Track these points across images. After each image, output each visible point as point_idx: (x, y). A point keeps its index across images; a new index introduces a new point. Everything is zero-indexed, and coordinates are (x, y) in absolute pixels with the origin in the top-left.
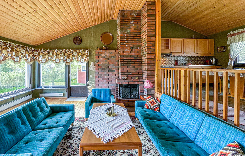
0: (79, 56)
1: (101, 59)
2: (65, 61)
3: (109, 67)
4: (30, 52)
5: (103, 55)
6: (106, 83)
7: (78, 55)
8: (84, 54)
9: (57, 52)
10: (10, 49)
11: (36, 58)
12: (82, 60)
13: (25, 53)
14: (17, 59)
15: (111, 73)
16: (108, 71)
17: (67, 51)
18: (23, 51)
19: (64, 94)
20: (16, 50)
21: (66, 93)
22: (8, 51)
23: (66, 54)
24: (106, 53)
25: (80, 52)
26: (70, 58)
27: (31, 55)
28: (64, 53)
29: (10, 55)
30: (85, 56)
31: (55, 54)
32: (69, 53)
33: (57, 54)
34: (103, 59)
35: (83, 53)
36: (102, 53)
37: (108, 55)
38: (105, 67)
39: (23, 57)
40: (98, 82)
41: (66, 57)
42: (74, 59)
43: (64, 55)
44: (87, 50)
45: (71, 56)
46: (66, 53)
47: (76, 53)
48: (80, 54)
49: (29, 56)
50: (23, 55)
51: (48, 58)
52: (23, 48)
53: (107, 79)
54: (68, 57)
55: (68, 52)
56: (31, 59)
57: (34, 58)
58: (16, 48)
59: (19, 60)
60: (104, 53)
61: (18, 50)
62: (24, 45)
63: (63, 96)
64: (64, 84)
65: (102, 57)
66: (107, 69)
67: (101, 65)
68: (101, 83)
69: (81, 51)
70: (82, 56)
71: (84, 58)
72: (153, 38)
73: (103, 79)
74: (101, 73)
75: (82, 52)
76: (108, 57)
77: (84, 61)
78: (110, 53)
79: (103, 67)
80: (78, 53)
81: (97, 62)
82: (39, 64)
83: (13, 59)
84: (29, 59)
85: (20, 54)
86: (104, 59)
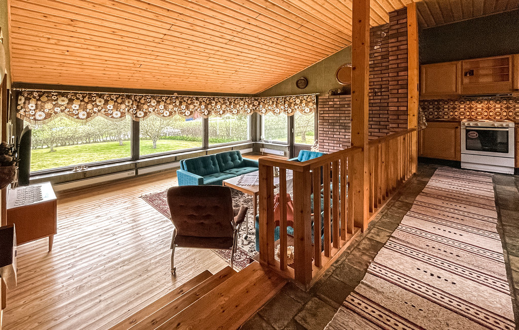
0: (304, 104)
1: (327, 109)
2: (285, 111)
3: (341, 121)
4: (250, 102)
5: (330, 103)
6: (336, 145)
7: (301, 102)
8: (310, 102)
9: (277, 100)
10: (228, 103)
11: (256, 108)
12: (307, 110)
13: (244, 104)
14: (235, 111)
15: (343, 131)
16: (338, 127)
17: (288, 99)
18: (242, 103)
19: (285, 153)
20: (234, 103)
21: (288, 152)
22: (227, 106)
23: (287, 102)
24: (335, 100)
25: (304, 99)
26: (292, 108)
27: (251, 106)
28: (285, 101)
29: (228, 109)
30: (311, 104)
31: (275, 103)
32: (291, 101)
33: (277, 102)
34: (330, 109)
35: (309, 100)
36: (328, 100)
37: (338, 103)
38: (333, 121)
39: (242, 109)
40: (323, 142)
41: (286, 105)
42: (296, 108)
43: (285, 104)
44: (314, 95)
45: (293, 105)
46: (287, 100)
47: (299, 100)
48: (304, 101)
49: (248, 107)
50: (242, 107)
51: (268, 107)
52: (242, 99)
53: (336, 139)
54: (290, 106)
55: (290, 99)
56: (251, 110)
57: (254, 108)
58: (235, 101)
59: (236, 112)
60: (332, 100)
61: (236, 102)
62: (242, 96)
63: (283, 155)
64: (285, 140)
65: (329, 106)
66: (337, 124)
67: (327, 118)
68: (327, 144)
69: (305, 97)
70: (307, 105)
71: (310, 107)
72: (401, 74)
73: (330, 139)
74: (327, 130)
75: (307, 98)
76: (338, 106)
77: (309, 111)
78: (341, 100)
79: (330, 121)
80: (301, 101)
81: (322, 114)
82: (260, 116)
83: (231, 112)
84: (249, 110)
85: (238, 106)
86: (333, 109)
